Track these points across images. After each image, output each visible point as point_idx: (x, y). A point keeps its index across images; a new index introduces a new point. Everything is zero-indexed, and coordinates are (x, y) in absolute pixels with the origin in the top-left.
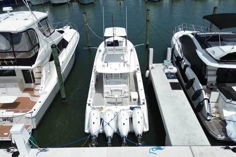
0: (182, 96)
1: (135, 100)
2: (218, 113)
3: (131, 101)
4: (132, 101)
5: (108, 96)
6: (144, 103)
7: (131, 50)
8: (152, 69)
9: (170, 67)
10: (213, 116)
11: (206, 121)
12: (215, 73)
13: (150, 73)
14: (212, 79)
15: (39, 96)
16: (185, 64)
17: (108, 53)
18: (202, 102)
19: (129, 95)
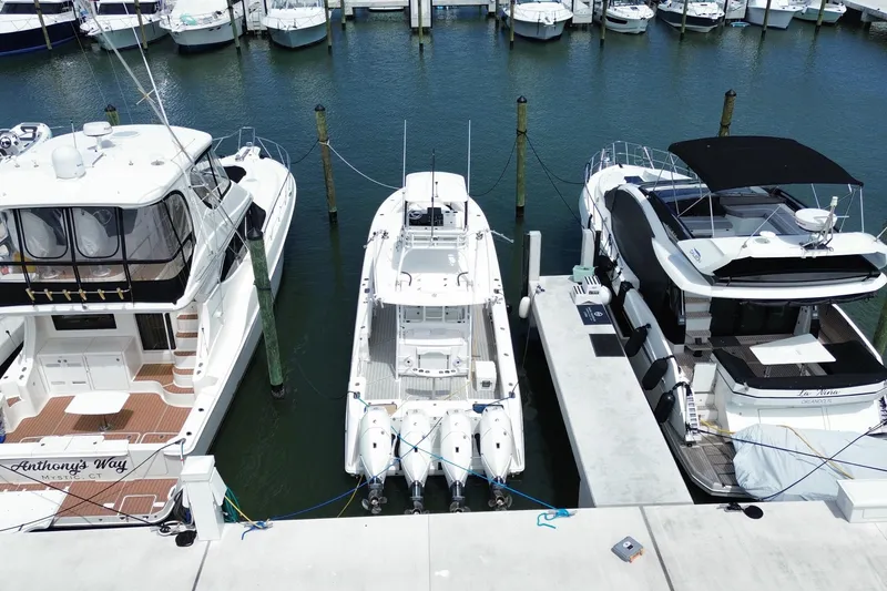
0: (624, 373)
1: (486, 384)
2: (714, 422)
3: (475, 386)
4: (479, 387)
5: (409, 372)
6: (512, 395)
7: (480, 236)
8: (537, 292)
9: (590, 287)
10: (699, 431)
11: (683, 447)
12: (706, 307)
13: (531, 306)
14: (698, 325)
15: (191, 391)
16: (622, 278)
17: (414, 247)
18: (671, 393)
19: (470, 369)
